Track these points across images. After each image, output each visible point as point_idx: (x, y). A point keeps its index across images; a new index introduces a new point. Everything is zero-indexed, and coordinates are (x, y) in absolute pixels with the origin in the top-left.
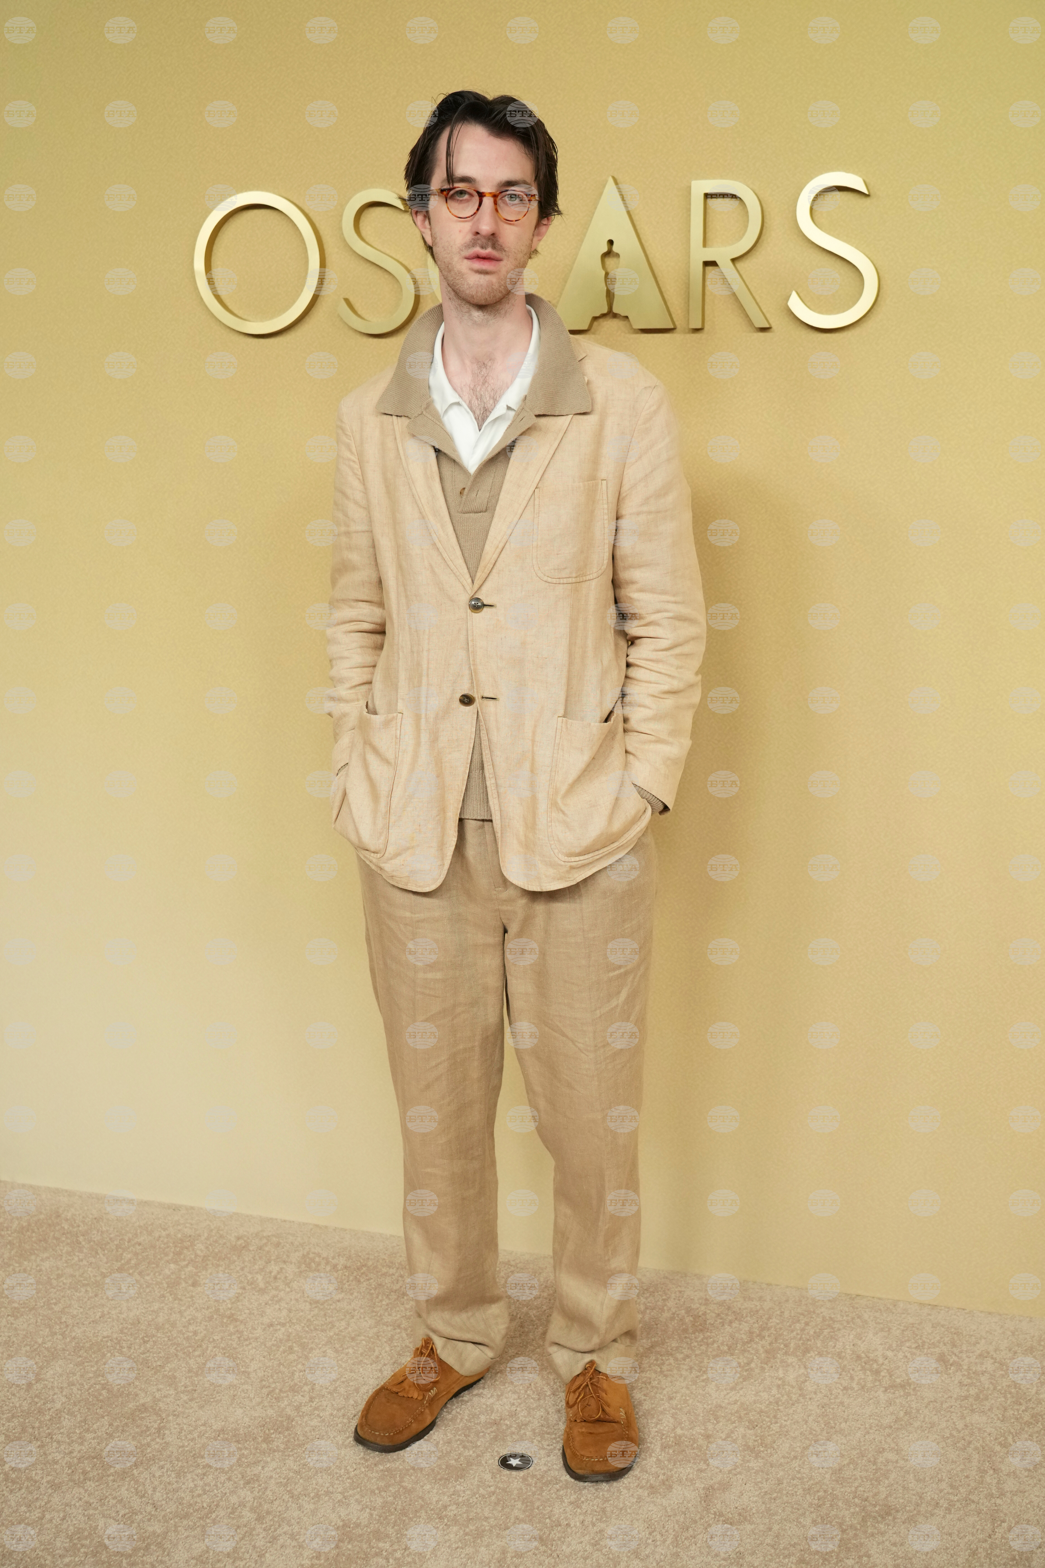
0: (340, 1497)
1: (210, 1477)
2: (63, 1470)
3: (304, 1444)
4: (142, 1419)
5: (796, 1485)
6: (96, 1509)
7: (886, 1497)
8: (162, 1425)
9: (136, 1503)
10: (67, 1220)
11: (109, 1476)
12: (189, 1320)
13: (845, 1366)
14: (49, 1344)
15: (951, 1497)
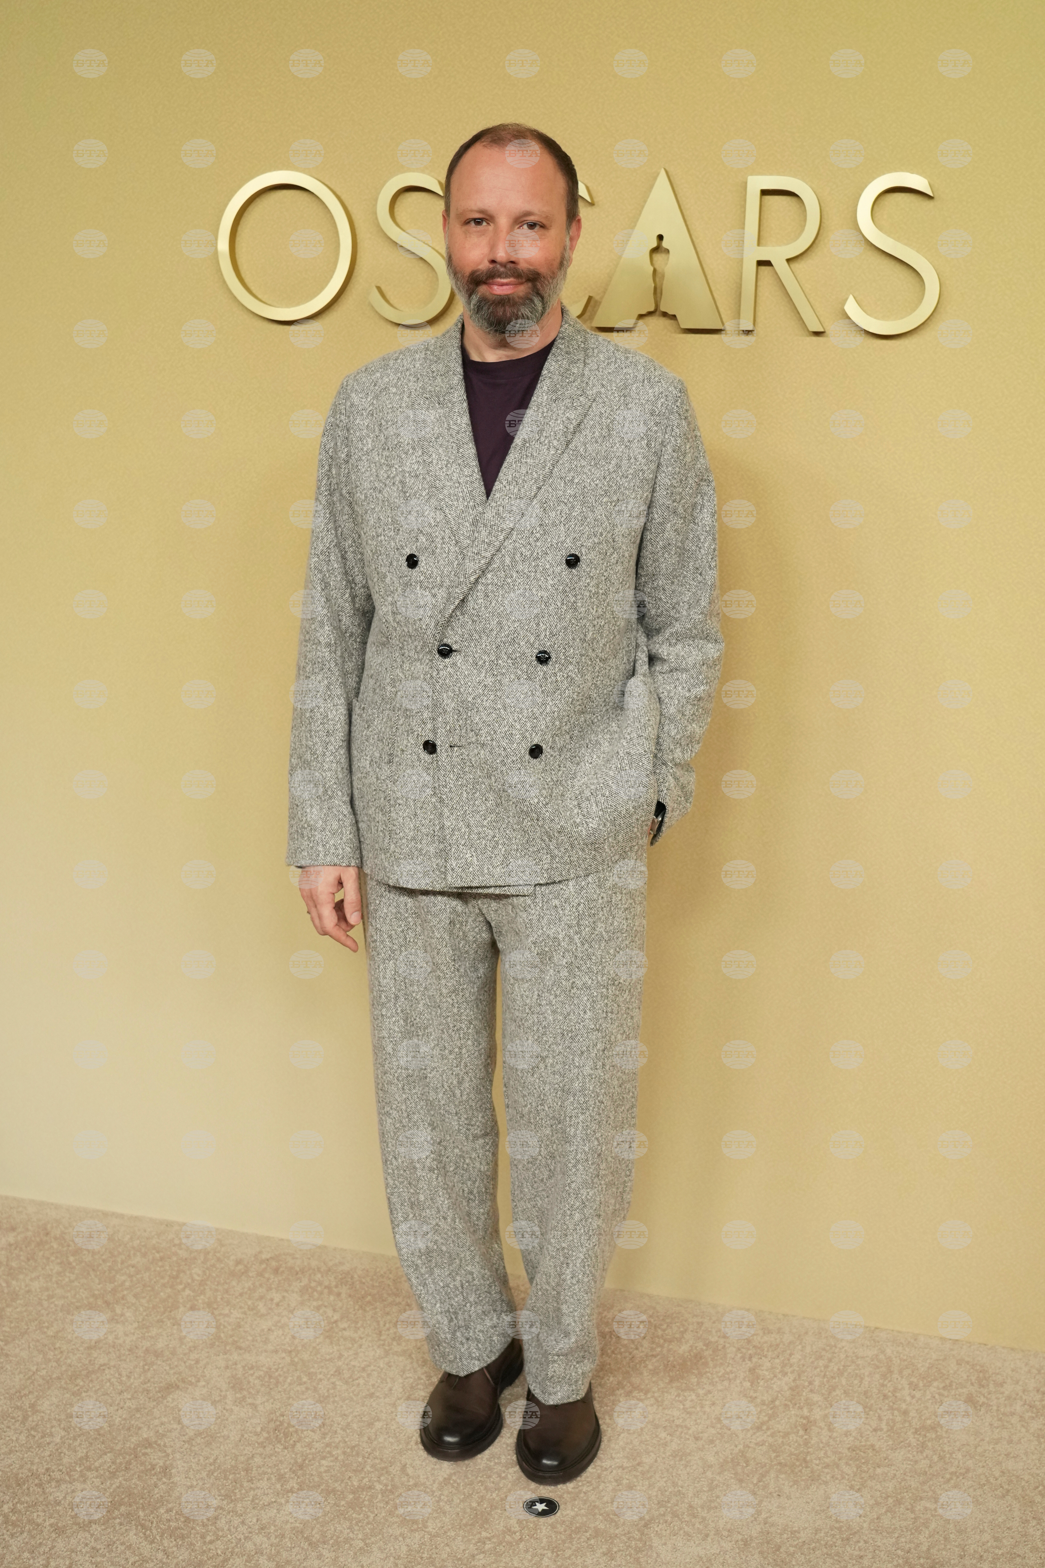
0: (361, 1544)
1: (223, 1521)
2: (67, 1512)
3: (319, 1486)
4: (145, 1454)
5: (834, 1536)
6: (105, 1555)
7: (928, 1549)
8: (168, 1462)
9: (146, 1549)
10: (56, 1238)
11: (115, 1518)
12: (190, 1347)
13: (872, 1405)
14: (44, 1372)
15: (997, 1551)
